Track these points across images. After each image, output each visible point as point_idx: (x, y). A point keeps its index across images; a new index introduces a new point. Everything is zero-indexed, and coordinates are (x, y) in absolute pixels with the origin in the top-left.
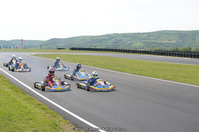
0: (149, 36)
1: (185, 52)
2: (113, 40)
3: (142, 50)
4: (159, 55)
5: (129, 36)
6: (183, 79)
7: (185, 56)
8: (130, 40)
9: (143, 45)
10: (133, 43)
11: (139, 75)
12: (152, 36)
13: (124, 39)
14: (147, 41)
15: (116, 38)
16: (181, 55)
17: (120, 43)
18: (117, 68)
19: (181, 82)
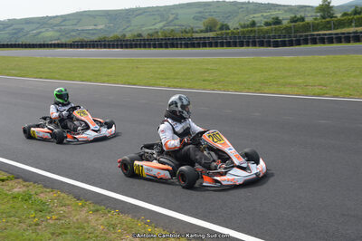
0: (64, 20)
1: (114, 41)
2: (8, 30)
3: (53, 42)
4: (78, 47)
5: (33, 23)
6: (106, 78)
7: (114, 46)
8: (37, 28)
9: (58, 34)
10: (41, 32)
11: (46, 78)
12: (69, 20)
13: (27, 28)
14: (63, 28)
15: (15, 26)
16: (109, 46)
17: (20, 34)
18: (14, 72)
19: (104, 82)
